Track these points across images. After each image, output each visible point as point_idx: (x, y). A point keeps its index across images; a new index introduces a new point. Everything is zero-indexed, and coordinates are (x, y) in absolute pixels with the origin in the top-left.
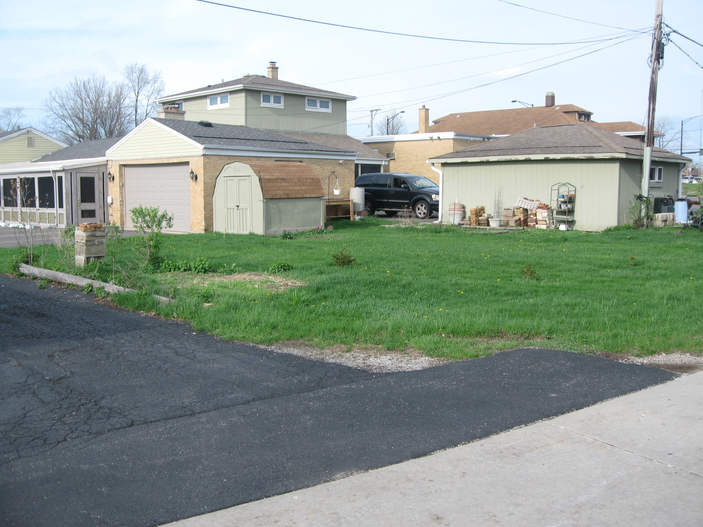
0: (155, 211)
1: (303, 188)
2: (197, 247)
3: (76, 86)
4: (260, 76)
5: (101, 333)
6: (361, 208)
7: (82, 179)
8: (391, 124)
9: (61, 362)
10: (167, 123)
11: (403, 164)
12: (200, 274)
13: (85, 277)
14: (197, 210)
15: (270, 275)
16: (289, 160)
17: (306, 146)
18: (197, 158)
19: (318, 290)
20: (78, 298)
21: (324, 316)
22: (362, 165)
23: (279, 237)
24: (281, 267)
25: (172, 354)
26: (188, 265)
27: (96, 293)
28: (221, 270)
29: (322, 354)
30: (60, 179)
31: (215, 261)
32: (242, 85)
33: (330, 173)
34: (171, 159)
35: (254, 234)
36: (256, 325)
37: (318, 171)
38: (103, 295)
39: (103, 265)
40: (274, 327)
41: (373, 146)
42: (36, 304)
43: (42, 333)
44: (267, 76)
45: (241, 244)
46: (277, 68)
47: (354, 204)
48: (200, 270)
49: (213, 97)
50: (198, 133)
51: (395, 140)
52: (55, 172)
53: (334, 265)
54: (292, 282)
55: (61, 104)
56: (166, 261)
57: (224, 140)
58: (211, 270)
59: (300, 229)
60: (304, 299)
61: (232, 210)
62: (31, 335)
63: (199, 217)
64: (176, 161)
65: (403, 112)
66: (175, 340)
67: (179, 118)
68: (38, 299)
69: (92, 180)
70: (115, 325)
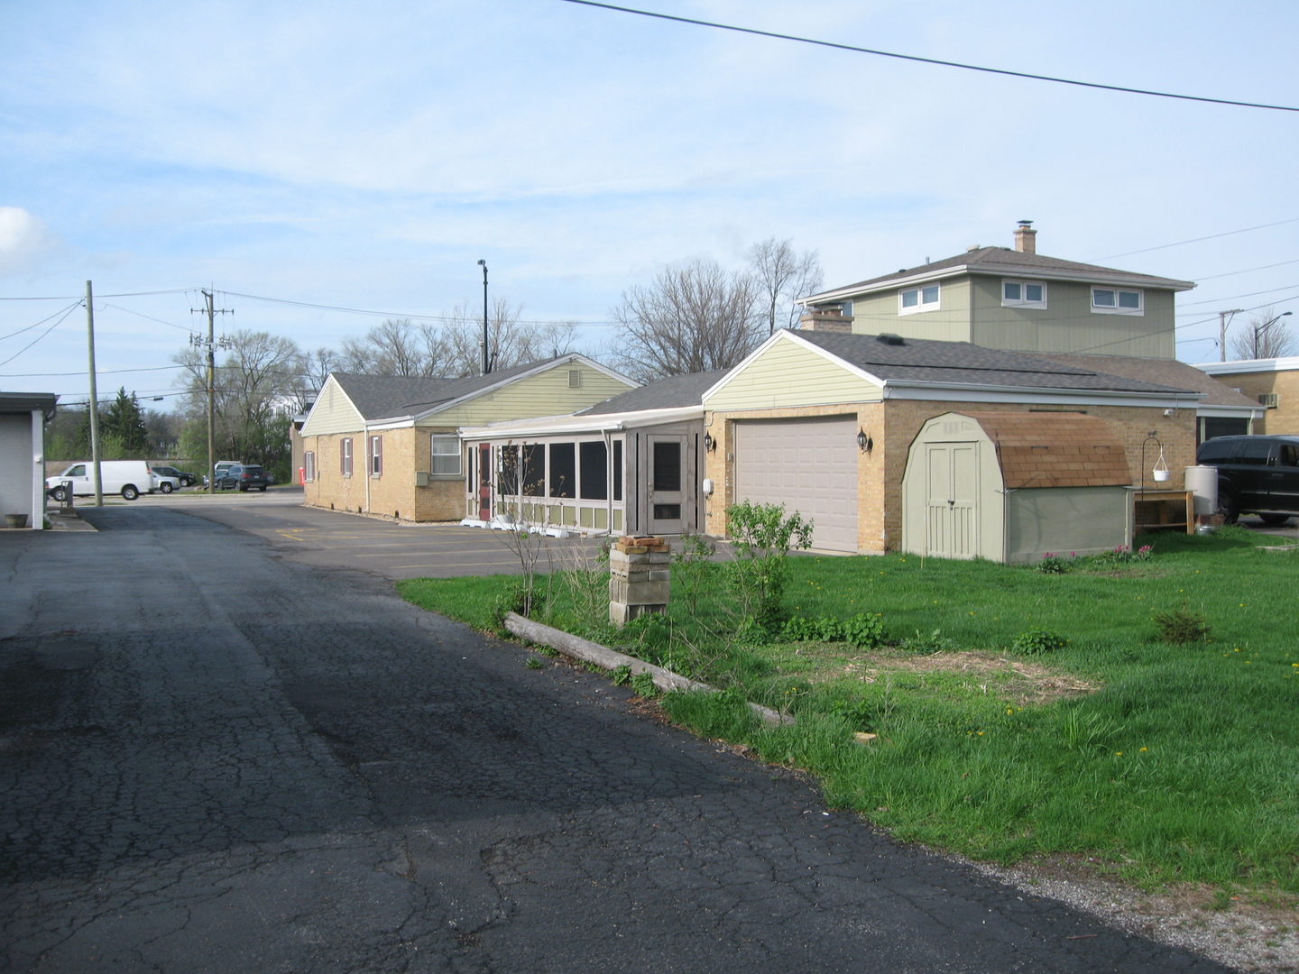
0: (776, 513)
1: (1088, 466)
2: (865, 585)
3: (668, 282)
4: (1001, 249)
5: (616, 794)
6: (1211, 508)
7: (658, 446)
8: (1262, 340)
9: (503, 873)
10: (817, 338)
11: (1294, 417)
12: (864, 648)
13: (618, 650)
14: (870, 509)
15: (1014, 658)
16: (1059, 409)
17: (1093, 382)
18: (873, 406)
19: (1128, 708)
20: (599, 697)
21: (1145, 786)
22: (1208, 419)
23: (1035, 567)
24: (1040, 642)
25: (761, 876)
26: (839, 628)
27: (634, 686)
28: (909, 642)
29: (1146, 909)
30: (618, 445)
31: (898, 620)
32: (965, 267)
33: (1145, 435)
34: (821, 409)
35: (984, 560)
36: (975, 803)
37: (1120, 432)
38: (648, 694)
39: (661, 624)
40: (1020, 812)
41: (1231, 380)
42: (510, 705)
43: (493, 783)
44: (1013, 249)
45: (955, 581)
46: (1034, 233)
47: (1196, 500)
48: (863, 641)
49: (908, 292)
50: (875, 357)
51: (1276, 368)
52: (609, 432)
53: (1161, 640)
54: (1065, 681)
55: (643, 315)
56: (794, 619)
57: (927, 370)
58: (886, 641)
59: (1082, 552)
60: (1096, 735)
61: (939, 510)
62: (470, 787)
63: (874, 522)
64: (831, 411)
65: (1289, 314)
66: (779, 830)
67: (842, 329)
68: (518, 694)
69: (675, 448)
70: (653, 775)
